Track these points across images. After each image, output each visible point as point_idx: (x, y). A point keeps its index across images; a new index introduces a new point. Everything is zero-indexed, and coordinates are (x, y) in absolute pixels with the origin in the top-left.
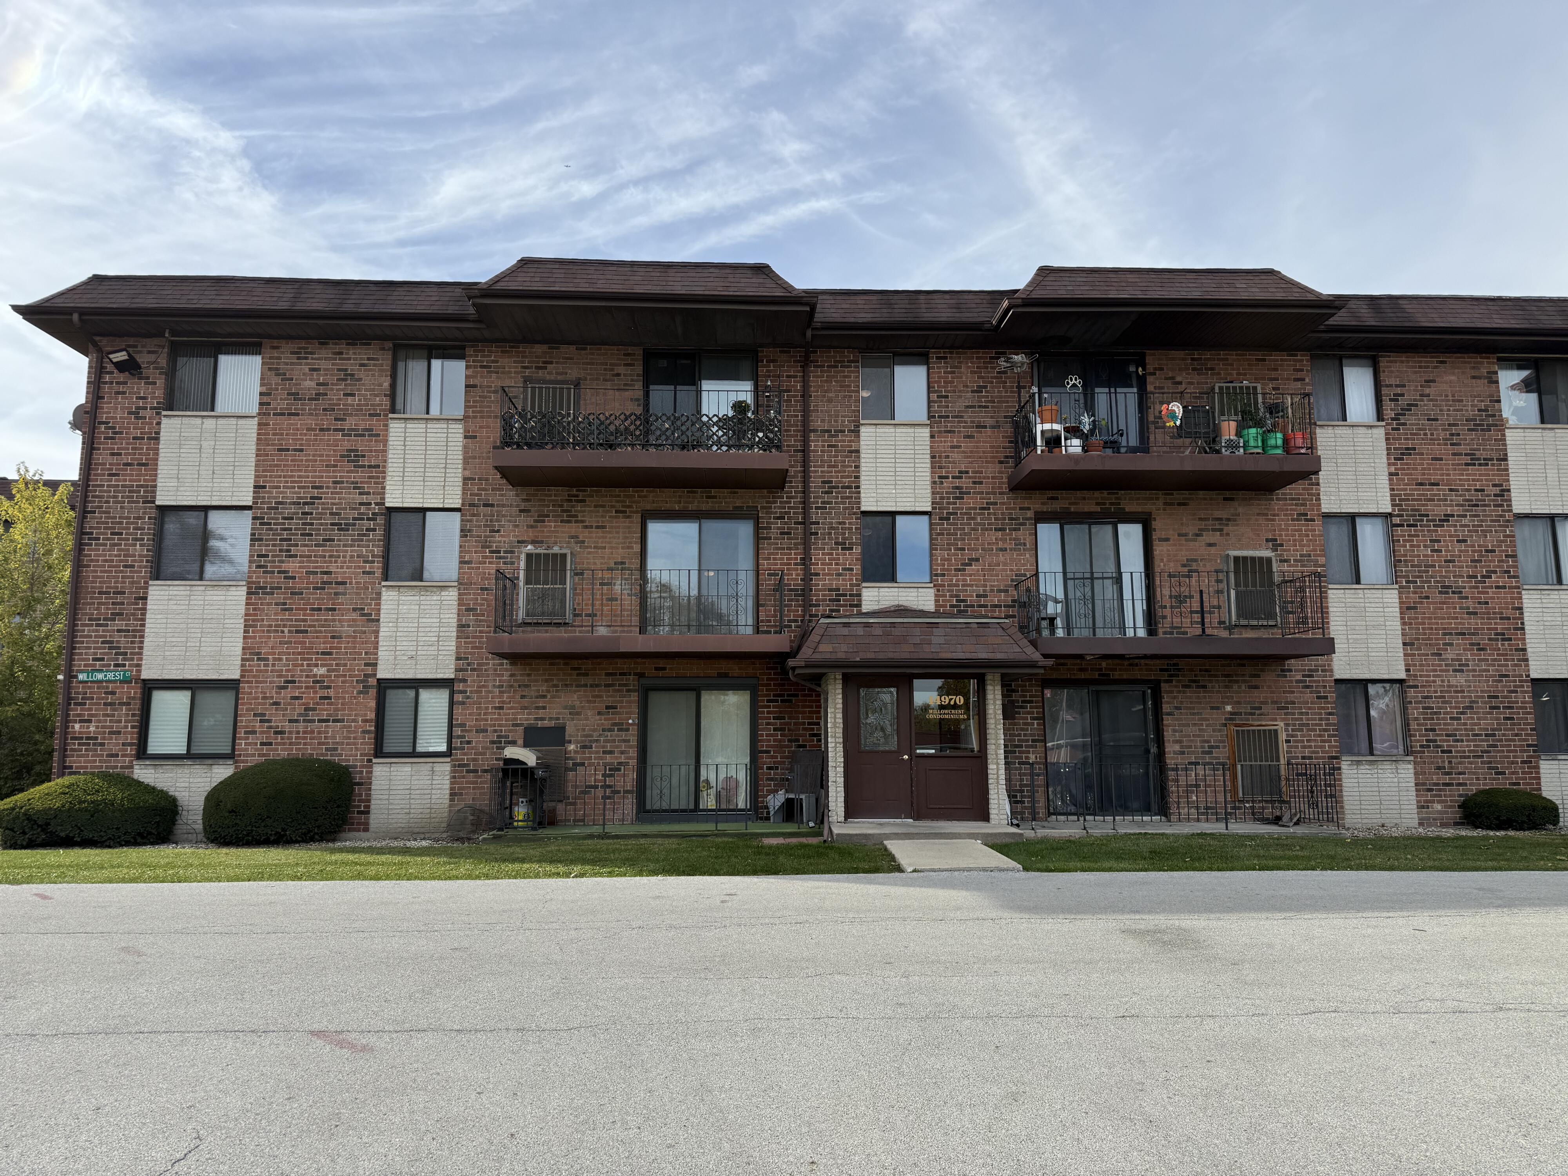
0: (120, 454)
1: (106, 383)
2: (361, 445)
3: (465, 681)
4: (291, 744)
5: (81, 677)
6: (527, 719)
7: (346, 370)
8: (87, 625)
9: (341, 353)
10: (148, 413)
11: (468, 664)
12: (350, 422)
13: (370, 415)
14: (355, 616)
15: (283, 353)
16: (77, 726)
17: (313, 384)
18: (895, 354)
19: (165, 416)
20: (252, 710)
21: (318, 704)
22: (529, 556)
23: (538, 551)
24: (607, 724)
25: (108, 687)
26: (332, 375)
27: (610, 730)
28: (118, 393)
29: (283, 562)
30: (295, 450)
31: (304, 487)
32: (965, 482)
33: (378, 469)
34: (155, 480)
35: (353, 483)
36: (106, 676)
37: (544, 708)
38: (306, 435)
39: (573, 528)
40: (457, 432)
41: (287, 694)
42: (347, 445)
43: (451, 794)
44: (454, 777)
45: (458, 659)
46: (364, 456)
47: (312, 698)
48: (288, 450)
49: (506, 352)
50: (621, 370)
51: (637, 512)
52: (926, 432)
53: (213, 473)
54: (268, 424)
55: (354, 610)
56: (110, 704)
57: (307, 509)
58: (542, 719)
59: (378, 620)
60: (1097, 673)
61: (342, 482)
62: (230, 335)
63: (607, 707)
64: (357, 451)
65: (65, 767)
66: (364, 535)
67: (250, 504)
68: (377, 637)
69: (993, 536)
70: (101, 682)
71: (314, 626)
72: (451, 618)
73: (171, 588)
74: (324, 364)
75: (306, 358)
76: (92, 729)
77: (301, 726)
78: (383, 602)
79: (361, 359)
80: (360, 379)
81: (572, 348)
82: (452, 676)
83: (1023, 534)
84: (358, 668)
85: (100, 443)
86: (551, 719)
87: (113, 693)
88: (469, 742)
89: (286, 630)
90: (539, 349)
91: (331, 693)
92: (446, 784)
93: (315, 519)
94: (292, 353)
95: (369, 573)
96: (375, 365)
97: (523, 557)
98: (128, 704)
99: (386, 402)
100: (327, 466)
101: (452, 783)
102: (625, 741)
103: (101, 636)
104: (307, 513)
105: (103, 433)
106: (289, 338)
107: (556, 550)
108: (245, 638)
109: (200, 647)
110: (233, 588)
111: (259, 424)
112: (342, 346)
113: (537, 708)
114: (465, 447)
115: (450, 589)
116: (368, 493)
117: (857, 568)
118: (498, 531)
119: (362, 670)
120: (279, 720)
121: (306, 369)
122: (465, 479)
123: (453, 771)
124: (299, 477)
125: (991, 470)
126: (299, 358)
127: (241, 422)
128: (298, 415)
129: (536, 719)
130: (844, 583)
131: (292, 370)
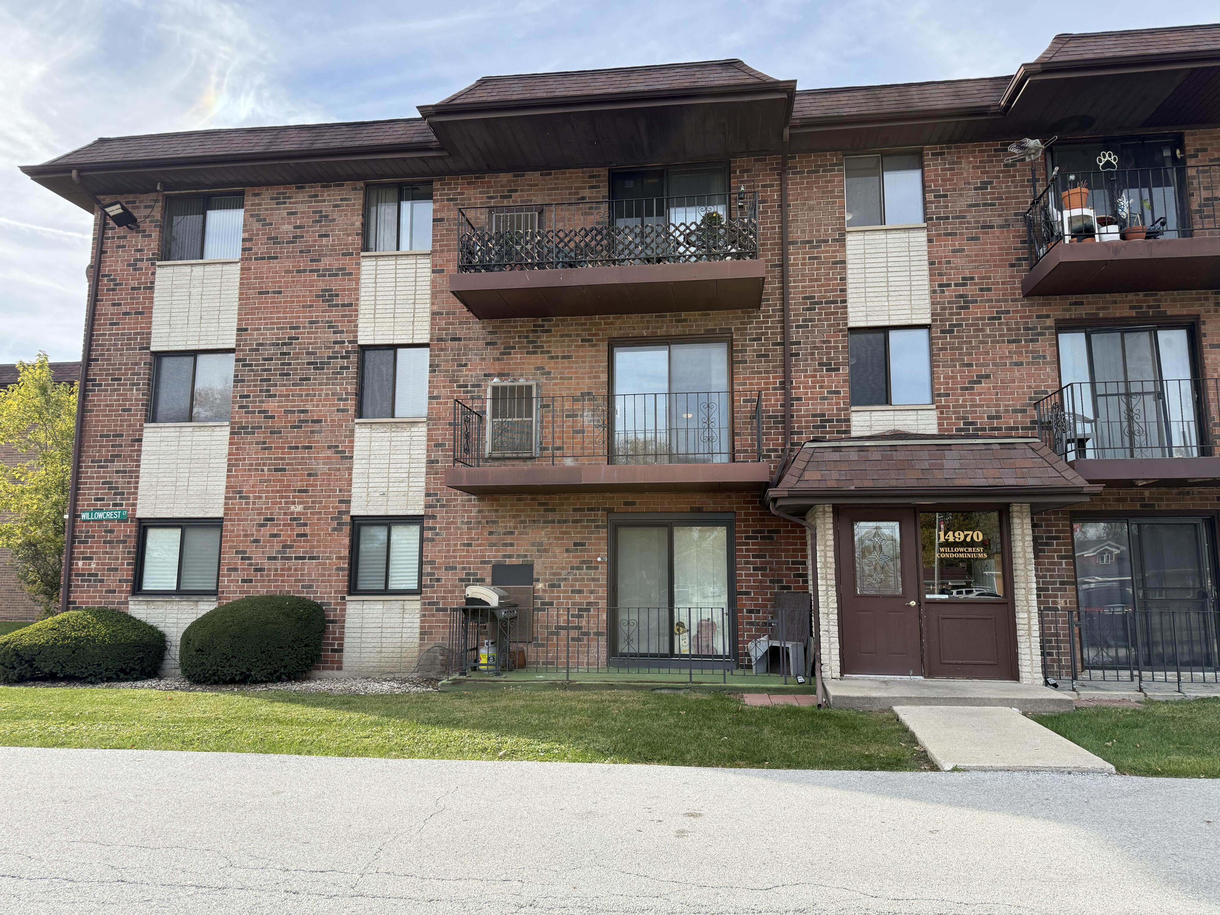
0: (120, 305)
1: (108, 238)
2: (335, 284)
3: (434, 517)
4: (269, 581)
5: (84, 516)
6: (495, 557)
7: (321, 212)
8: (90, 467)
9: (316, 196)
10: (144, 264)
11: (438, 501)
12: (326, 262)
13: (343, 254)
14: (329, 453)
15: (263, 199)
16: (80, 563)
17: (290, 228)
18: (884, 155)
19: (159, 266)
20: (235, 547)
21: (295, 541)
22: (495, 389)
23: (506, 383)
24: (576, 562)
25: (107, 526)
26: (308, 218)
27: (578, 568)
28: (119, 247)
29: (262, 402)
30: (274, 292)
31: (282, 328)
32: (970, 290)
33: (352, 307)
34: (150, 328)
35: (328, 322)
36: (105, 515)
37: (512, 545)
38: (284, 277)
39: (538, 359)
40: (425, 264)
41: (266, 531)
42: (321, 285)
43: (421, 634)
44: (424, 616)
45: (427, 495)
46: (337, 295)
47: (290, 536)
48: (268, 293)
49: (473, 183)
50: (587, 193)
51: (603, 340)
52: (922, 237)
53: (201, 318)
54: (250, 269)
55: (329, 447)
56: (110, 542)
57: (285, 349)
58: (510, 556)
59: (351, 458)
60: (1138, 504)
61: (318, 322)
62: (216, 185)
63: (575, 544)
64: (331, 290)
65: (69, 603)
66: (338, 373)
67: (234, 346)
68: (350, 474)
69: (1006, 349)
70: (101, 521)
71: (291, 464)
72: (421, 453)
73: (163, 430)
74: (301, 208)
75: (284, 203)
76: (93, 566)
77: (279, 564)
78: (356, 439)
79: (335, 200)
80: (334, 220)
81: (537, 174)
82: (422, 513)
83: (1043, 346)
84: (333, 505)
85: (103, 295)
86: (519, 556)
87: (111, 531)
88: (438, 580)
89: (266, 468)
90: (504, 178)
91: (307, 529)
92: (417, 621)
93: (292, 359)
94: (272, 199)
95: (343, 411)
96: (347, 205)
97: (489, 391)
98: (124, 542)
99: (358, 240)
100: (304, 307)
101: (422, 622)
102: (594, 580)
103: (102, 478)
104: (285, 354)
105: (106, 285)
106: (269, 184)
107: (522, 382)
108: (228, 477)
109: (188, 486)
110: (218, 429)
111: (242, 269)
112: (317, 189)
113: (505, 545)
114: (433, 282)
115: (420, 425)
116: (342, 332)
117: (844, 391)
118: (465, 365)
119: (337, 507)
120: (259, 557)
121: (284, 213)
122: (433, 314)
123: (423, 610)
124: (278, 318)
125: (1001, 274)
126: (278, 204)
127: (226, 267)
128: (276, 258)
129: (504, 556)
130: (830, 408)
131: (272, 215)
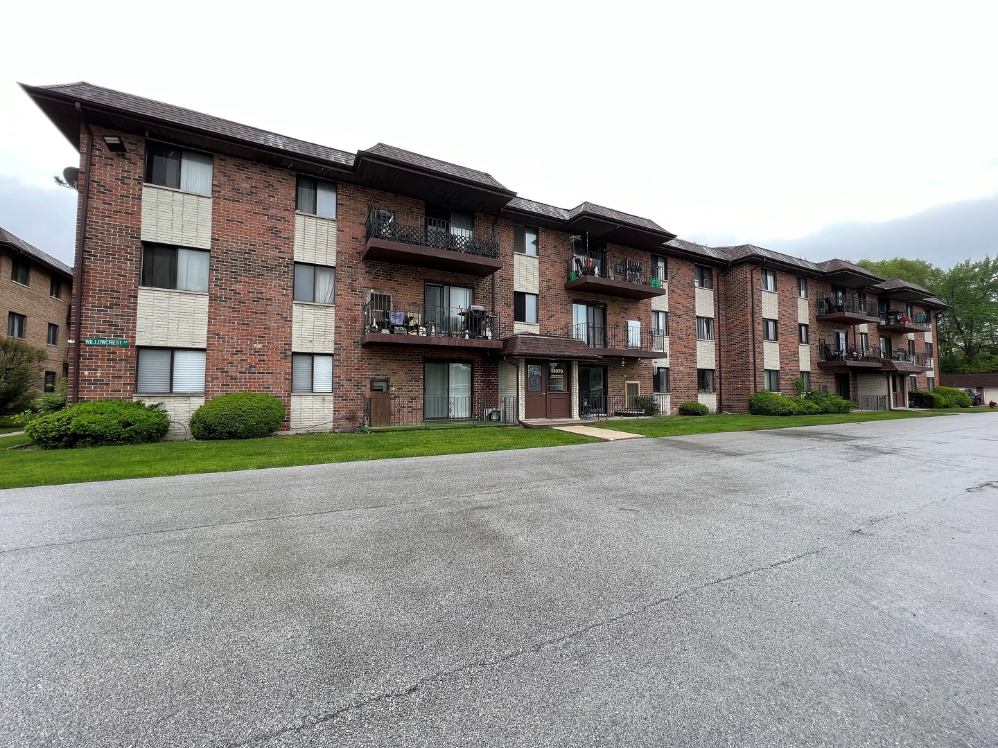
0: (111, 204)
1: (96, 156)
2: (279, 225)
3: (339, 355)
4: (241, 385)
5: (87, 342)
6: (371, 375)
7: (269, 182)
8: (90, 310)
9: (266, 172)
10: (132, 182)
11: (341, 347)
12: (272, 212)
13: (284, 210)
14: (278, 317)
15: (228, 164)
16: (86, 373)
17: (248, 186)
18: (526, 226)
19: (145, 186)
20: (216, 366)
21: (257, 364)
22: (372, 295)
23: (376, 293)
24: (410, 378)
25: (110, 349)
26: (260, 183)
27: (411, 381)
28: (108, 165)
29: (232, 284)
30: (238, 222)
31: (244, 244)
32: (550, 284)
33: (290, 240)
34: (139, 225)
35: (275, 245)
36: (108, 342)
37: (380, 370)
38: (244, 214)
39: (393, 284)
40: (333, 228)
41: (239, 357)
42: (270, 224)
43: (334, 411)
44: (336, 403)
45: (335, 344)
46: (281, 232)
47: (254, 361)
48: (234, 221)
49: (359, 190)
50: (415, 210)
51: (422, 279)
52: (537, 261)
53: (183, 227)
54: (219, 204)
55: (277, 314)
56: (113, 360)
57: (246, 256)
58: (379, 375)
59: (292, 321)
61: (268, 244)
62: (192, 145)
63: (409, 370)
64: (277, 228)
66: (282, 275)
67: (210, 248)
68: (291, 330)
69: (559, 307)
70: (105, 345)
71: (253, 322)
72: (331, 323)
73: (156, 292)
74: (255, 176)
75: (244, 170)
76: (98, 374)
77: (247, 376)
78: (294, 312)
79: (278, 178)
80: (278, 189)
81: (392, 195)
82: (333, 352)
83: (568, 307)
84: (281, 345)
85: (94, 195)
86: (383, 375)
87: (114, 353)
88: (342, 386)
89: (236, 323)
90: (376, 192)
91: (265, 358)
92: (332, 406)
93: (251, 262)
94: (234, 165)
95: (285, 295)
96: (286, 183)
97: (369, 295)
98: (127, 360)
99: (293, 204)
100: (259, 234)
101: (334, 406)
102: (417, 386)
103: (103, 318)
104: (247, 259)
105: (95, 188)
106: (232, 156)
107: (385, 293)
108: (209, 325)
109: (178, 328)
110: (200, 296)
111: (213, 203)
112: (266, 168)
113: (376, 370)
114: (337, 235)
115: (330, 308)
116: (284, 252)
117: (512, 314)
118: (355, 281)
119: (283, 347)
120: (233, 372)
121: (244, 177)
122: (338, 252)
123: (334, 400)
124: (242, 237)
125: (559, 280)
126: (238, 169)
127: (200, 199)
128: (239, 202)
129: (376, 375)
130: (507, 321)
131: (235, 175)
